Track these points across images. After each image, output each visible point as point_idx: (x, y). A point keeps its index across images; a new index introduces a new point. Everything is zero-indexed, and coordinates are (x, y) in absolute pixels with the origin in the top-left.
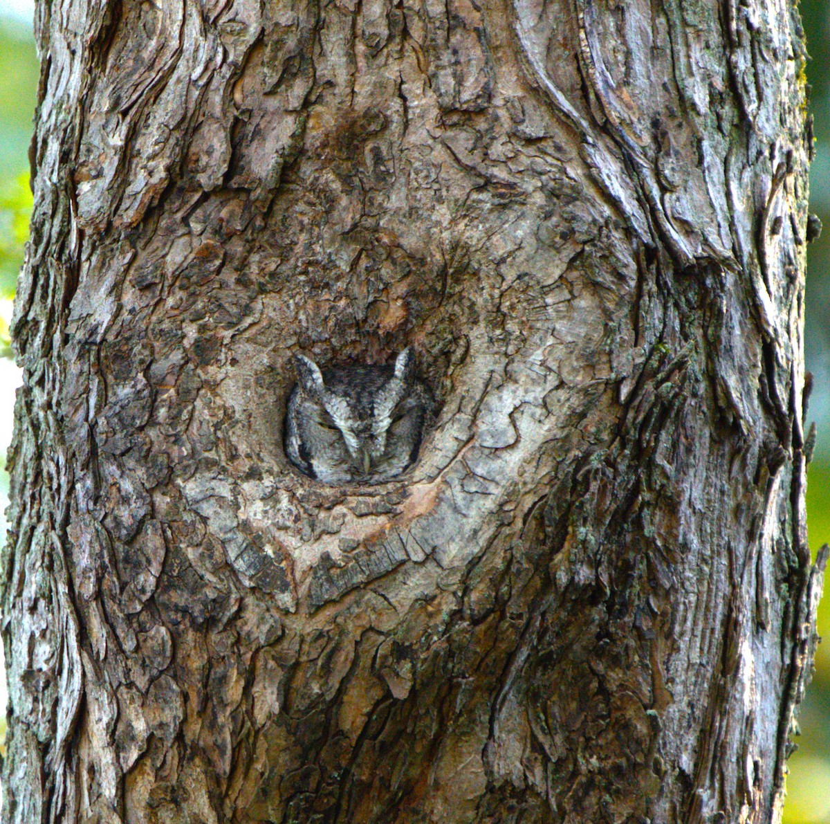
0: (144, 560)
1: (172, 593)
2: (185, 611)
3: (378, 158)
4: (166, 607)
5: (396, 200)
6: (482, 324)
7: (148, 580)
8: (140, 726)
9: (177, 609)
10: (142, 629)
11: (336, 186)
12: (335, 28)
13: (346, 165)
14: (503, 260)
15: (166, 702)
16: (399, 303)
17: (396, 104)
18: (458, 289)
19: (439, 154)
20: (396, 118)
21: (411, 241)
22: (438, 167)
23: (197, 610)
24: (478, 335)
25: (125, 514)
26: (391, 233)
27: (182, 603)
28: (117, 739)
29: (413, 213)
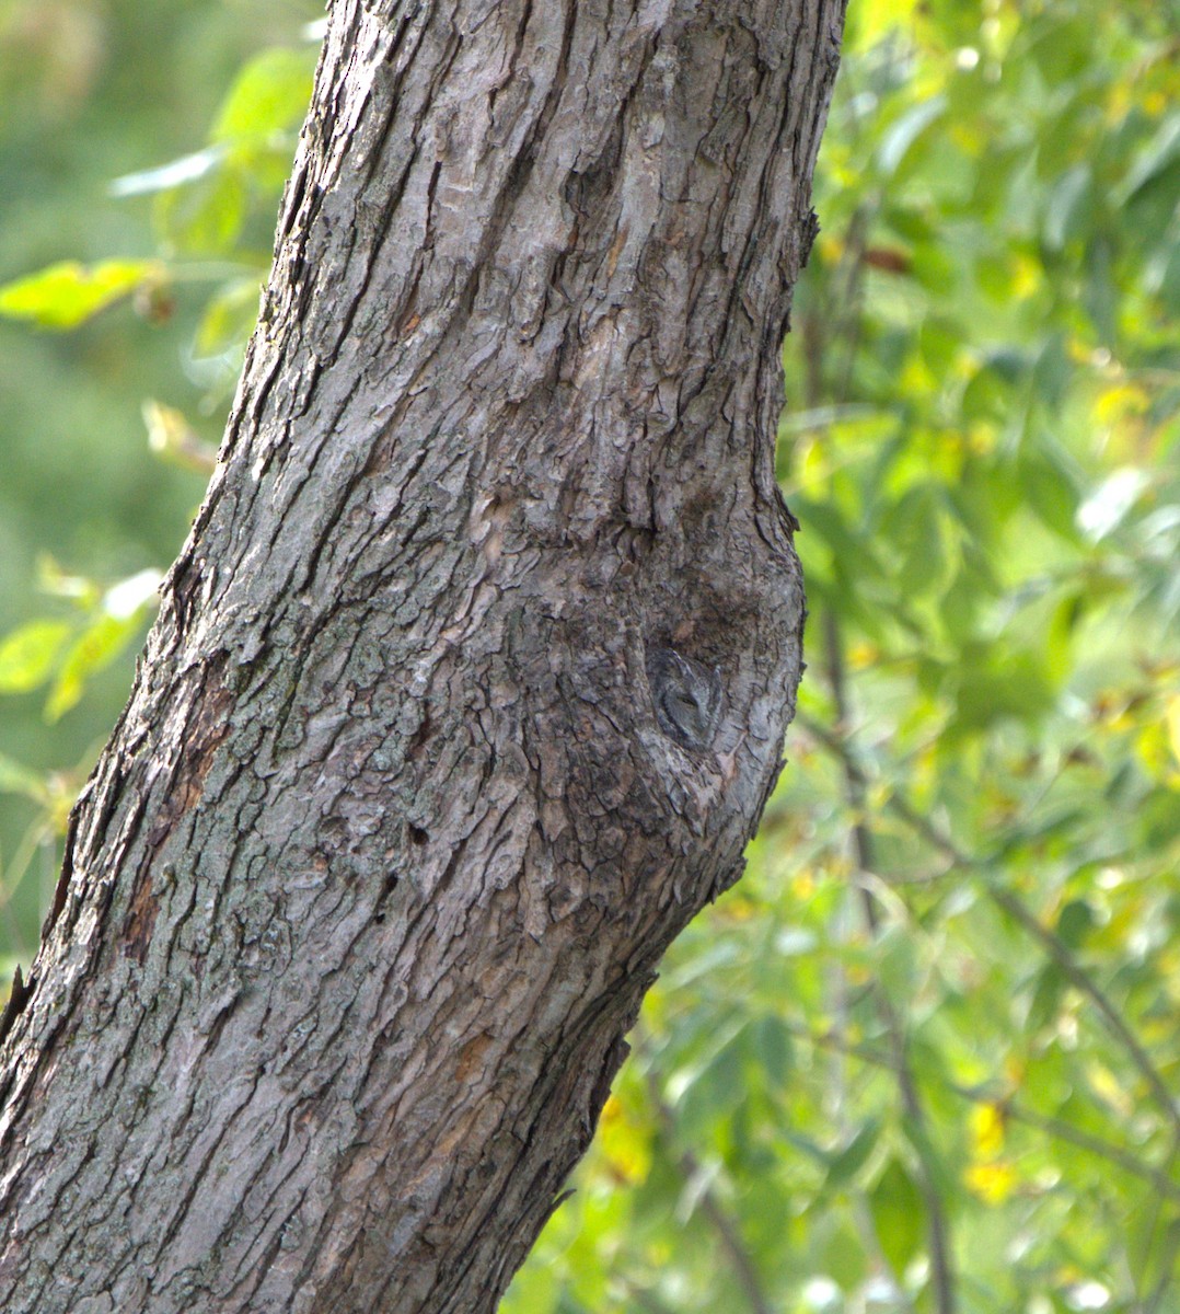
0: (613, 781)
1: (630, 807)
2: (639, 822)
3: (711, 523)
4: (626, 816)
5: (717, 554)
6: (751, 650)
7: (617, 795)
8: (577, 892)
9: (633, 819)
10: (600, 827)
11: (682, 536)
12: (718, 431)
13: (690, 524)
14: (775, 610)
15: (607, 880)
16: (692, 623)
17: (731, 489)
18: (742, 623)
19: (751, 529)
20: (729, 498)
21: (719, 584)
22: (749, 537)
23: (647, 823)
24: (746, 657)
25: (599, 746)
26: (706, 575)
27: (637, 816)
28: (552, 898)
29: (726, 565)
